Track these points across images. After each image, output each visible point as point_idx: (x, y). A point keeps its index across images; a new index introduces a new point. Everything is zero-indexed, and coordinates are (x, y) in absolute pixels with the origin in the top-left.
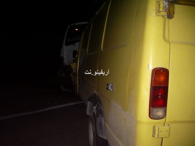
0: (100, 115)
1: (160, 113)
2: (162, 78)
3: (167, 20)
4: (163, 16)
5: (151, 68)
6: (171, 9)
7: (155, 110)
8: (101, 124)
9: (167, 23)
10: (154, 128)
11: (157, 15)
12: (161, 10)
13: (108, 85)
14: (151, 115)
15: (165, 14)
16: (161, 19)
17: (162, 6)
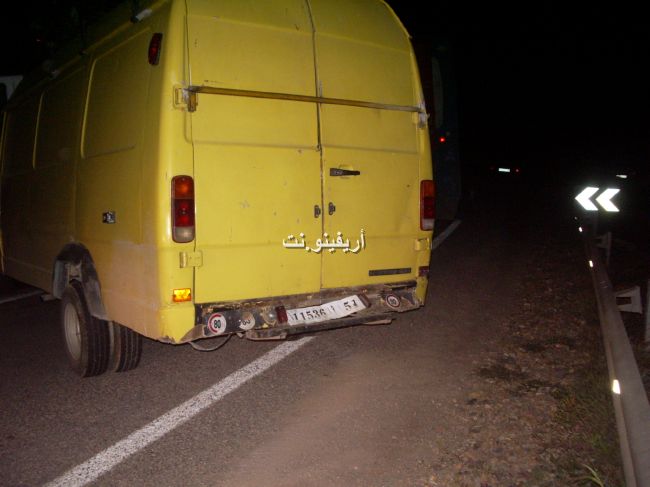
0: (90, 277)
1: (186, 233)
2: (185, 189)
3: (188, 113)
4: (183, 109)
5: (171, 176)
6: (193, 100)
7: (180, 229)
8: (94, 293)
9: (188, 118)
10: (181, 254)
11: (176, 108)
12: (180, 101)
13: (105, 215)
14: (176, 238)
15: (185, 106)
16: (180, 113)
17: (180, 96)
